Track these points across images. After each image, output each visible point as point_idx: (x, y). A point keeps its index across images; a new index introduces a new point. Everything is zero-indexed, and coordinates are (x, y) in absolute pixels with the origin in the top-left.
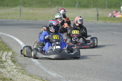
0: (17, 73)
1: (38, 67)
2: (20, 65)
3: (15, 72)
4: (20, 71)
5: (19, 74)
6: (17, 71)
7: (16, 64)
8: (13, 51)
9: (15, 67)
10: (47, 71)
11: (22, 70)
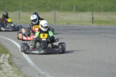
0: (13, 74)
1: (33, 68)
2: (16, 66)
3: (11, 74)
4: (16, 72)
5: (14, 75)
6: (13, 73)
7: (13, 65)
8: (11, 53)
9: (11, 68)
10: (41, 72)
11: (17, 71)
